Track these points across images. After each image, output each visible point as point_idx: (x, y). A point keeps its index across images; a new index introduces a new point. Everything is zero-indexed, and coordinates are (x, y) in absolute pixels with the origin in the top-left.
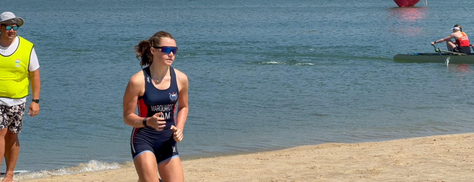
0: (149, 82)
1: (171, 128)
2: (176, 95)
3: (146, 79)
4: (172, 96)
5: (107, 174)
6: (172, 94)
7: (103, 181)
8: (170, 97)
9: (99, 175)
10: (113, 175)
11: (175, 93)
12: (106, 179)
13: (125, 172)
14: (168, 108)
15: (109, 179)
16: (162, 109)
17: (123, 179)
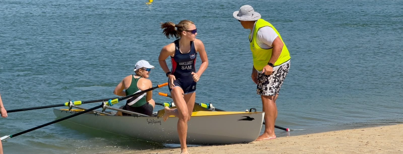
0: (178, 49)
1: (192, 74)
2: (194, 56)
3: (176, 48)
4: (191, 57)
5: (382, 130)
6: (191, 55)
7: (379, 136)
8: (190, 57)
9: (375, 131)
10: (387, 130)
11: (193, 55)
12: (382, 134)
13: (398, 128)
14: (190, 63)
15: (384, 134)
16: (186, 63)
17: (395, 134)
